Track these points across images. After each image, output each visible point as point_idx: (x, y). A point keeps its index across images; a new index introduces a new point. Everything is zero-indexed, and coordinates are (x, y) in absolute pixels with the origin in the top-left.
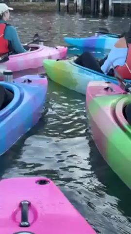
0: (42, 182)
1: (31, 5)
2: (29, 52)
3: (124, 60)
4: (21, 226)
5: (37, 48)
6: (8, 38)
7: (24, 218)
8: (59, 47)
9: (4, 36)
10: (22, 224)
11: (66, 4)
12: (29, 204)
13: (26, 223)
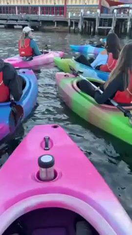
0: (55, 127)
1: (55, 29)
2: (43, 55)
3: (105, 62)
4: (45, 150)
5: (47, 53)
6: (32, 47)
7: (47, 146)
8: (59, 52)
9: (30, 45)
10: (46, 148)
11: (74, 28)
12: (49, 138)
13: (48, 148)
